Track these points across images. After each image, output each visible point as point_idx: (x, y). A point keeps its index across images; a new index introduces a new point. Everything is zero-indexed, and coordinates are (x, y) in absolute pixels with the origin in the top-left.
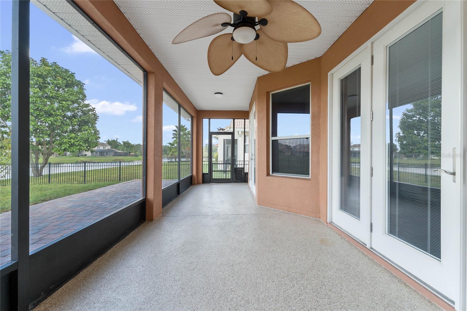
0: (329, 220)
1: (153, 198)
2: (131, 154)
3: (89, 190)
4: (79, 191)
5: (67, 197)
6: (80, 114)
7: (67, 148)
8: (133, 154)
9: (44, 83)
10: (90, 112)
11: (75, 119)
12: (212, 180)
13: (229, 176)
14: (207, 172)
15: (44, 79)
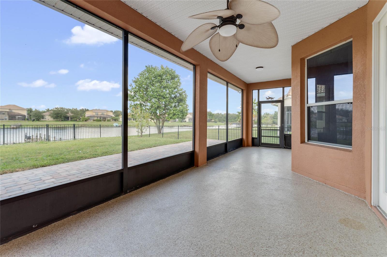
0: (374, 202)
1: (198, 151)
2: (212, 120)
3: (176, 143)
4: (172, 143)
5: (164, 146)
6: (178, 95)
7: (172, 116)
8: (213, 120)
9: (161, 79)
10: (183, 94)
11: (176, 99)
12: (261, 145)
13: (277, 141)
14: (257, 137)
15: (161, 77)
